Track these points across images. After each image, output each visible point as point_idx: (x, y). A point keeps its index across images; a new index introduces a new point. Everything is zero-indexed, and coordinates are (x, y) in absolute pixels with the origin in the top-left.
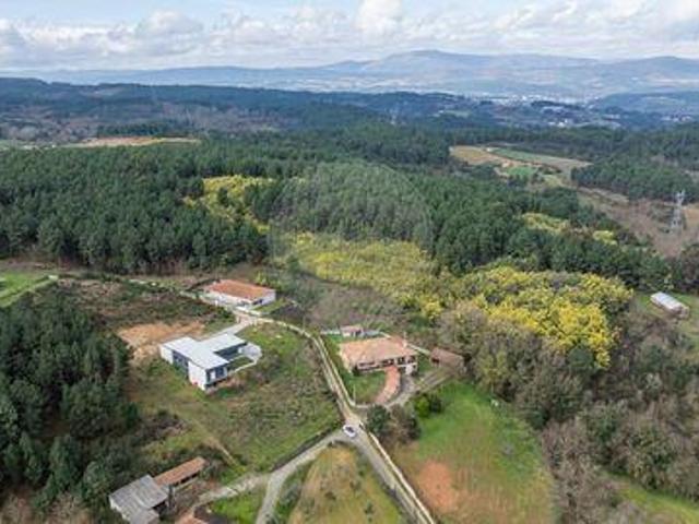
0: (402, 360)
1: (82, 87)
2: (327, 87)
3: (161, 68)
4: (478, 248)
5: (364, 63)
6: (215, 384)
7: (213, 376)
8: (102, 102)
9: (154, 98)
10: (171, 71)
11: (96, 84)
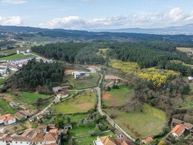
0: (115, 80)
1: (95, 33)
2: (163, 33)
3: (118, 29)
4: (149, 64)
5: (177, 27)
6: (78, 78)
7: (78, 77)
8: (97, 36)
9: (110, 35)
10: (120, 29)
11: (99, 32)
